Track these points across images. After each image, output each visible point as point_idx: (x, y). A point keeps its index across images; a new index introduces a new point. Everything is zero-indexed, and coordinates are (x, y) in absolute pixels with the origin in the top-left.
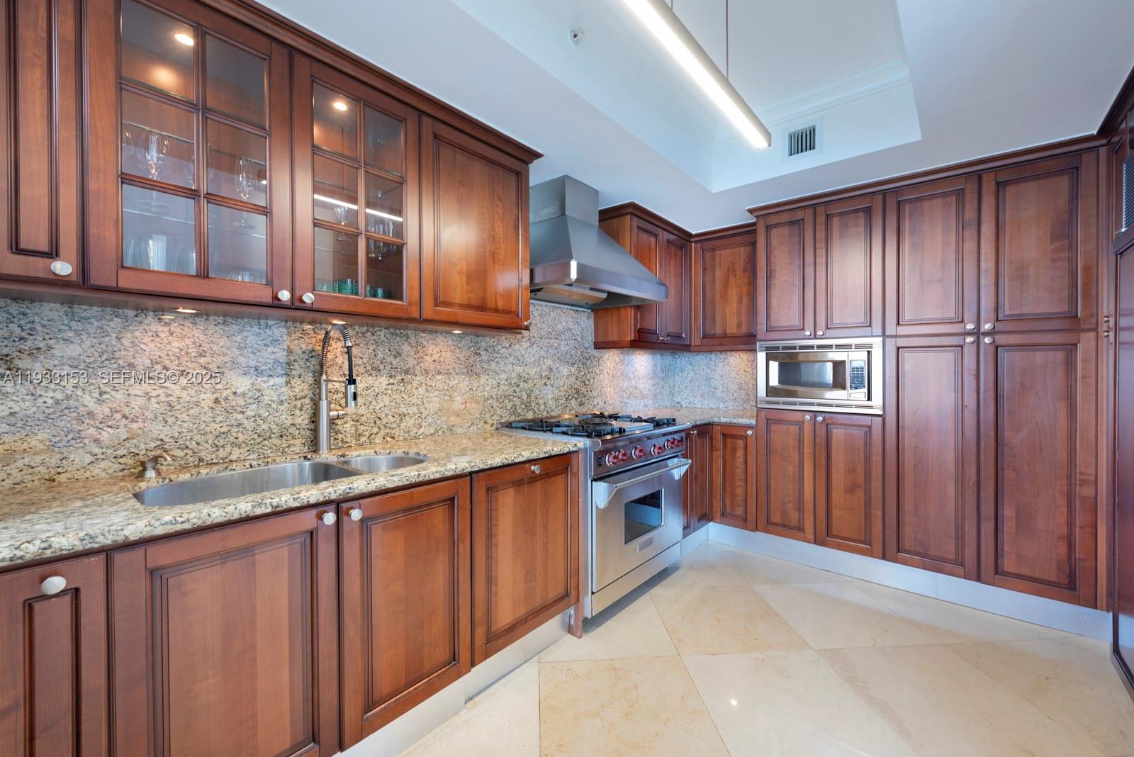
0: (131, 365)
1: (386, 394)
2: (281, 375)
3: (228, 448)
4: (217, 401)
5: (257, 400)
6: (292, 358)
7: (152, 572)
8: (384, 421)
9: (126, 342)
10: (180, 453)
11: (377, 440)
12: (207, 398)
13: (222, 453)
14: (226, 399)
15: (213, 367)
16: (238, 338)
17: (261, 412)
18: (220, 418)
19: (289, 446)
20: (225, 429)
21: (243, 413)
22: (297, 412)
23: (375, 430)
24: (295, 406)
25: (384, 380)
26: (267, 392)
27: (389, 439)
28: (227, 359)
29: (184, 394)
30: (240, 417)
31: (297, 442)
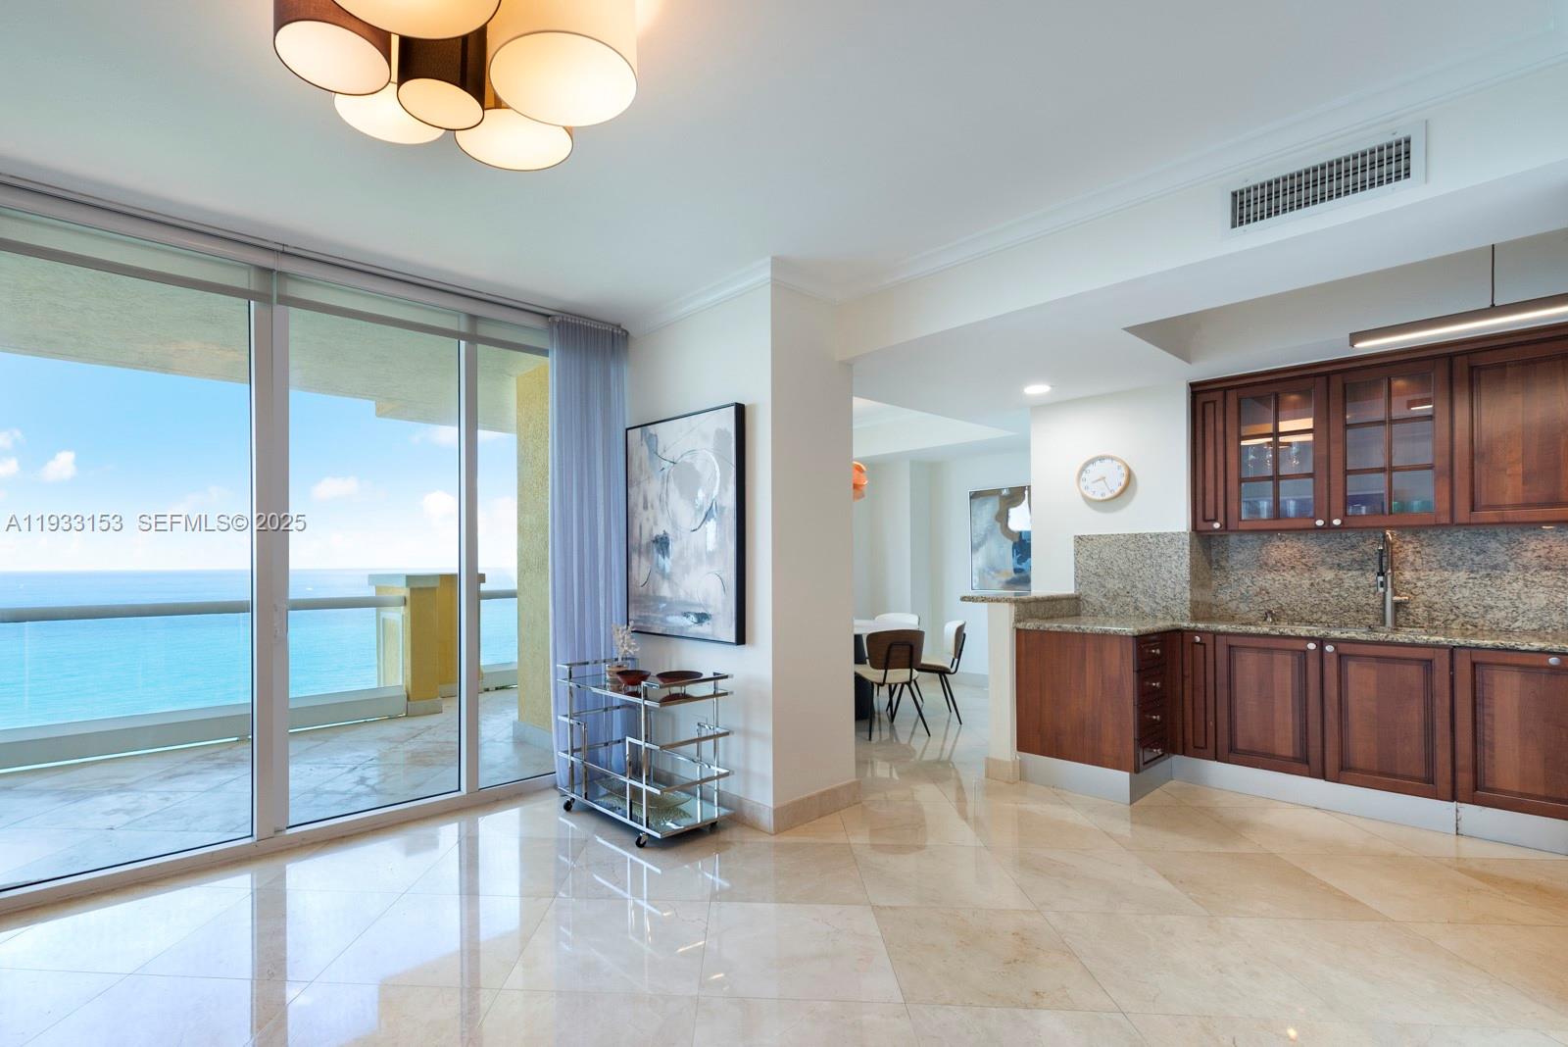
0: (1266, 564)
1: (1465, 587)
2: (1358, 570)
3: (1320, 614)
4: (1312, 584)
5: (1340, 586)
6: (1366, 558)
7: (1230, 647)
8: (1463, 611)
9: (1264, 552)
10: (1290, 612)
11: (1454, 626)
12: (1306, 583)
13: (1315, 616)
14: (1318, 584)
15: (1310, 564)
16: (1326, 546)
17: (1342, 593)
18: (1314, 595)
19: (1364, 619)
20: (1317, 602)
21: (1329, 593)
22: (1371, 596)
23: (1452, 617)
24: (1369, 592)
25: (1462, 575)
26: (1347, 581)
27: (1469, 627)
28: (1319, 559)
29: (1293, 580)
30: (1327, 595)
31: (1371, 616)
